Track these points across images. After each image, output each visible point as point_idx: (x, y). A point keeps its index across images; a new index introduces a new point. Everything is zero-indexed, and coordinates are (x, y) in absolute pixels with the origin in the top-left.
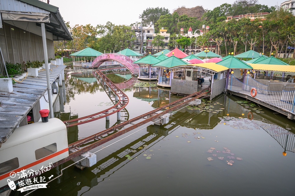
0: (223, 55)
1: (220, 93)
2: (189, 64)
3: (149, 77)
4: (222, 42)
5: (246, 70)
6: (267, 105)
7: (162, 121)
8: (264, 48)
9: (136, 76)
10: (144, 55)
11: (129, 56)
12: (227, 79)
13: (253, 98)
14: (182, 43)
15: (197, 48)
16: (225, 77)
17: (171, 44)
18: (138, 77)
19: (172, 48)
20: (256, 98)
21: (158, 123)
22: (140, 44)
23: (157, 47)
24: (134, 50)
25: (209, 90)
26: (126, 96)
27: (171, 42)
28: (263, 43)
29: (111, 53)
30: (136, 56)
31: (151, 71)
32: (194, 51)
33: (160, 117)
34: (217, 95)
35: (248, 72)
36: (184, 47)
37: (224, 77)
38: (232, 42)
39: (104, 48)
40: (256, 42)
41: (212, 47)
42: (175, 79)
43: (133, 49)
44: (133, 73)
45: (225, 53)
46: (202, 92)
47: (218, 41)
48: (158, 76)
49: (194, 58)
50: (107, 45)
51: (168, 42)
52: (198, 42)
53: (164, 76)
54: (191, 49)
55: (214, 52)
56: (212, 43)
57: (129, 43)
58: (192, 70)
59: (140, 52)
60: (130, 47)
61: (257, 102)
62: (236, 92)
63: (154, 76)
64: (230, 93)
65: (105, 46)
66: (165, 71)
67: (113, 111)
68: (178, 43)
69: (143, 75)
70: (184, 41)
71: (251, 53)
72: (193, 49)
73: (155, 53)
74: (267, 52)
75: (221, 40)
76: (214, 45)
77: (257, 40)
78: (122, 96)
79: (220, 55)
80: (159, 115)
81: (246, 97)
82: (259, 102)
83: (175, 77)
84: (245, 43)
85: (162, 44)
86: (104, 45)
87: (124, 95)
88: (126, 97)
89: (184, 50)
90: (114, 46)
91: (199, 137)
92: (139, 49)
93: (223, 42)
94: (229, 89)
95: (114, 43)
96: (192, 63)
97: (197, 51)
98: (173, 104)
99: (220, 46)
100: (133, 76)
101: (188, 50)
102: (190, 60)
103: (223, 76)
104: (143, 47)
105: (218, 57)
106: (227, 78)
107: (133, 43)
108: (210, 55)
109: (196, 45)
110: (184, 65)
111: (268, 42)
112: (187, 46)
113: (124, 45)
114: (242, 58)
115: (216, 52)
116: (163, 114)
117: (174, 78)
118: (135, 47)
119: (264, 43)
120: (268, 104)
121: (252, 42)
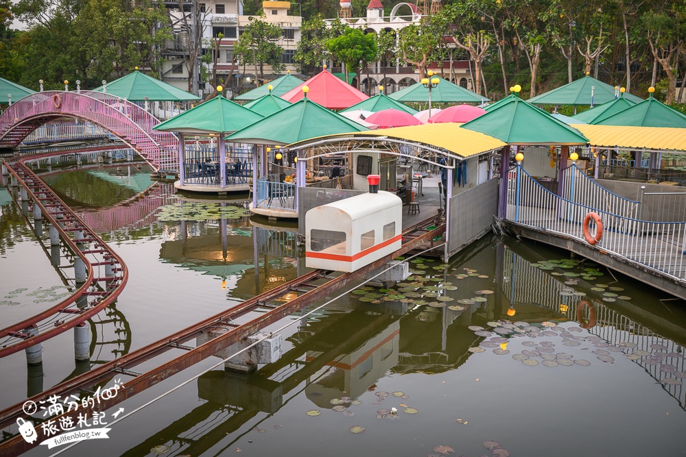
0: (494, 94)
1: (478, 233)
2: (367, 128)
3: (218, 182)
4: (490, 48)
5: (565, 149)
6: (637, 272)
7: (254, 352)
8: (631, 70)
9: (168, 177)
10: (204, 95)
11: (141, 102)
12: (501, 182)
13: (591, 249)
14: (348, 52)
15: (402, 71)
16: (494, 172)
17: (306, 56)
18: (177, 184)
19: (308, 71)
20: (602, 247)
21: (242, 361)
22: (188, 57)
23: (254, 67)
24: (164, 79)
25: (437, 225)
26: (119, 261)
27: (306, 50)
28: (627, 52)
29: (67, 91)
30: (175, 101)
31: (224, 160)
32: (392, 81)
33: (245, 339)
34: (470, 241)
35: (574, 156)
36: (355, 68)
37: (491, 177)
38: (522, 49)
39: (45, 68)
40: (602, 47)
41: (456, 66)
42: (315, 186)
43: (162, 75)
44: (157, 167)
45: (502, 89)
46: (414, 231)
47: (475, 46)
48: (252, 177)
49: (387, 109)
50: (55, 59)
51: (295, 48)
52: (406, 48)
53: (277, 175)
54: (382, 73)
55: (464, 83)
56: (456, 52)
57: (146, 51)
58: (375, 153)
59: (191, 86)
60: (150, 65)
61: (607, 262)
62: (535, 227)
63: (237, 178)
64: (516, 232)
65: (47, 61)
66: (279, 156)
67: (57, 324)
68: (333, 50)
69: (195, 175)
70: (353, 44)
71: (586, 88)
72: (387, 76)
73: (250, 89)
74: (640, 85)
75: (486, 42)
76: (462, 59)
77: (606, 42)
78: (104, 261)
79: (483, 94)
80: (242, 329)
81: (569, 247)
82: (612, 262)
83: (317, 178)
84: (566, 52)
85: (272, 57)
86: (43, 59)
87: (111, 259)
88: (117, 262)
89: (357, 78)
90: (84, 64)
91: (394, 409)
92: (185, 74)
93: (493, 48)
94: (510, 217)
95: (84, 51)
96: (376, 125)
97: (403, 83)
98: (301, 285)
99: (483, 65)
100: (159, 177)
101: (371, 79)
102: (373, 113)
103: (489, 172)
104: (203, 69)
105: (477, 103)
106: (501, 177)
107: (159, 50)
108: (450, 95)
109: (397, 60)
110: (347, 134)
111: (642, 48)
112: (365, 64)
113: (125, 58)
114: (560, 105)
115: (469, 85)
116: (260, 324)
117: (312, 183)
118: (168, 67)
119: (630, 53)
120: (641, 269)
121: (591, 48)
